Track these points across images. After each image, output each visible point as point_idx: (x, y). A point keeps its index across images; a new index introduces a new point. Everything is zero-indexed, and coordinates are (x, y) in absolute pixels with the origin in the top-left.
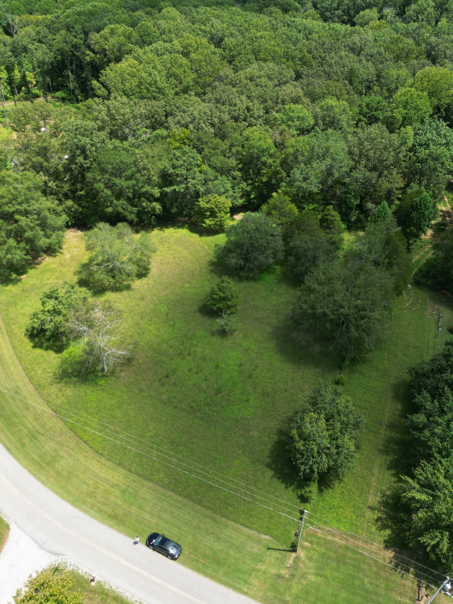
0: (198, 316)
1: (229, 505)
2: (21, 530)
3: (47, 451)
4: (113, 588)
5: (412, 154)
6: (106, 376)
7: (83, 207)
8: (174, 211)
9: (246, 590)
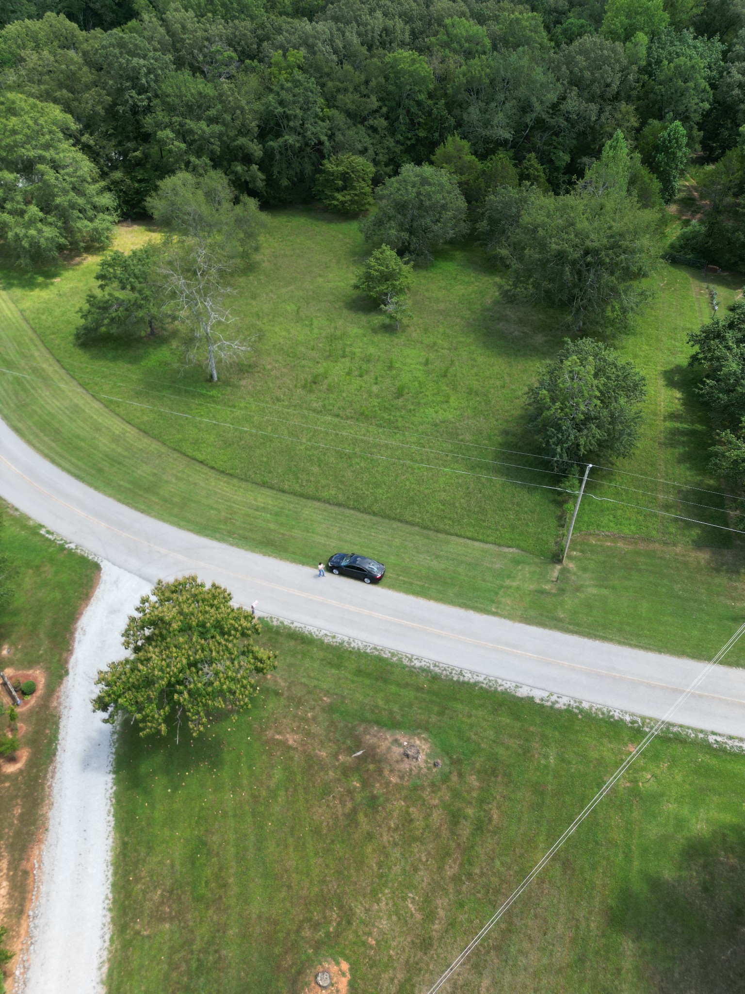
0: (347, 312)
1: (446, 517)
2: (120, 567)
3: (141, 476)
4: (286, 623)
6: (218, 386)
7: (140, 181)
8: (285, 184)
9: (493, 610)
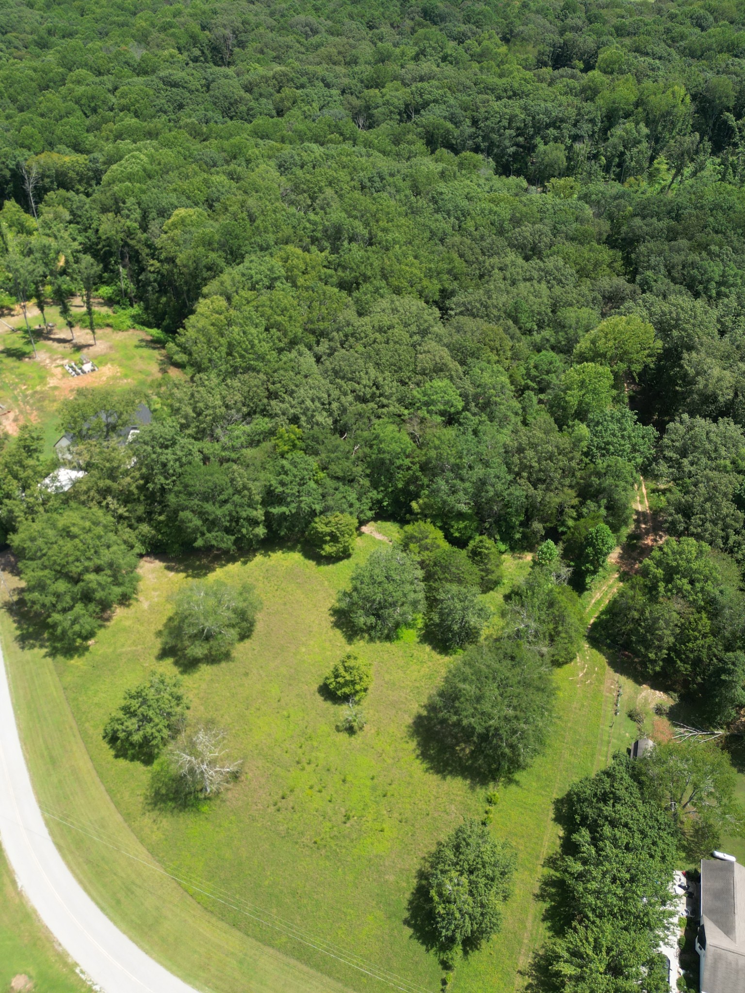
0: (320, 699)
3: (147, 909)
5: (587, 460)
6: (209, 799)
7: (162, 534)
8: (282, 533)
